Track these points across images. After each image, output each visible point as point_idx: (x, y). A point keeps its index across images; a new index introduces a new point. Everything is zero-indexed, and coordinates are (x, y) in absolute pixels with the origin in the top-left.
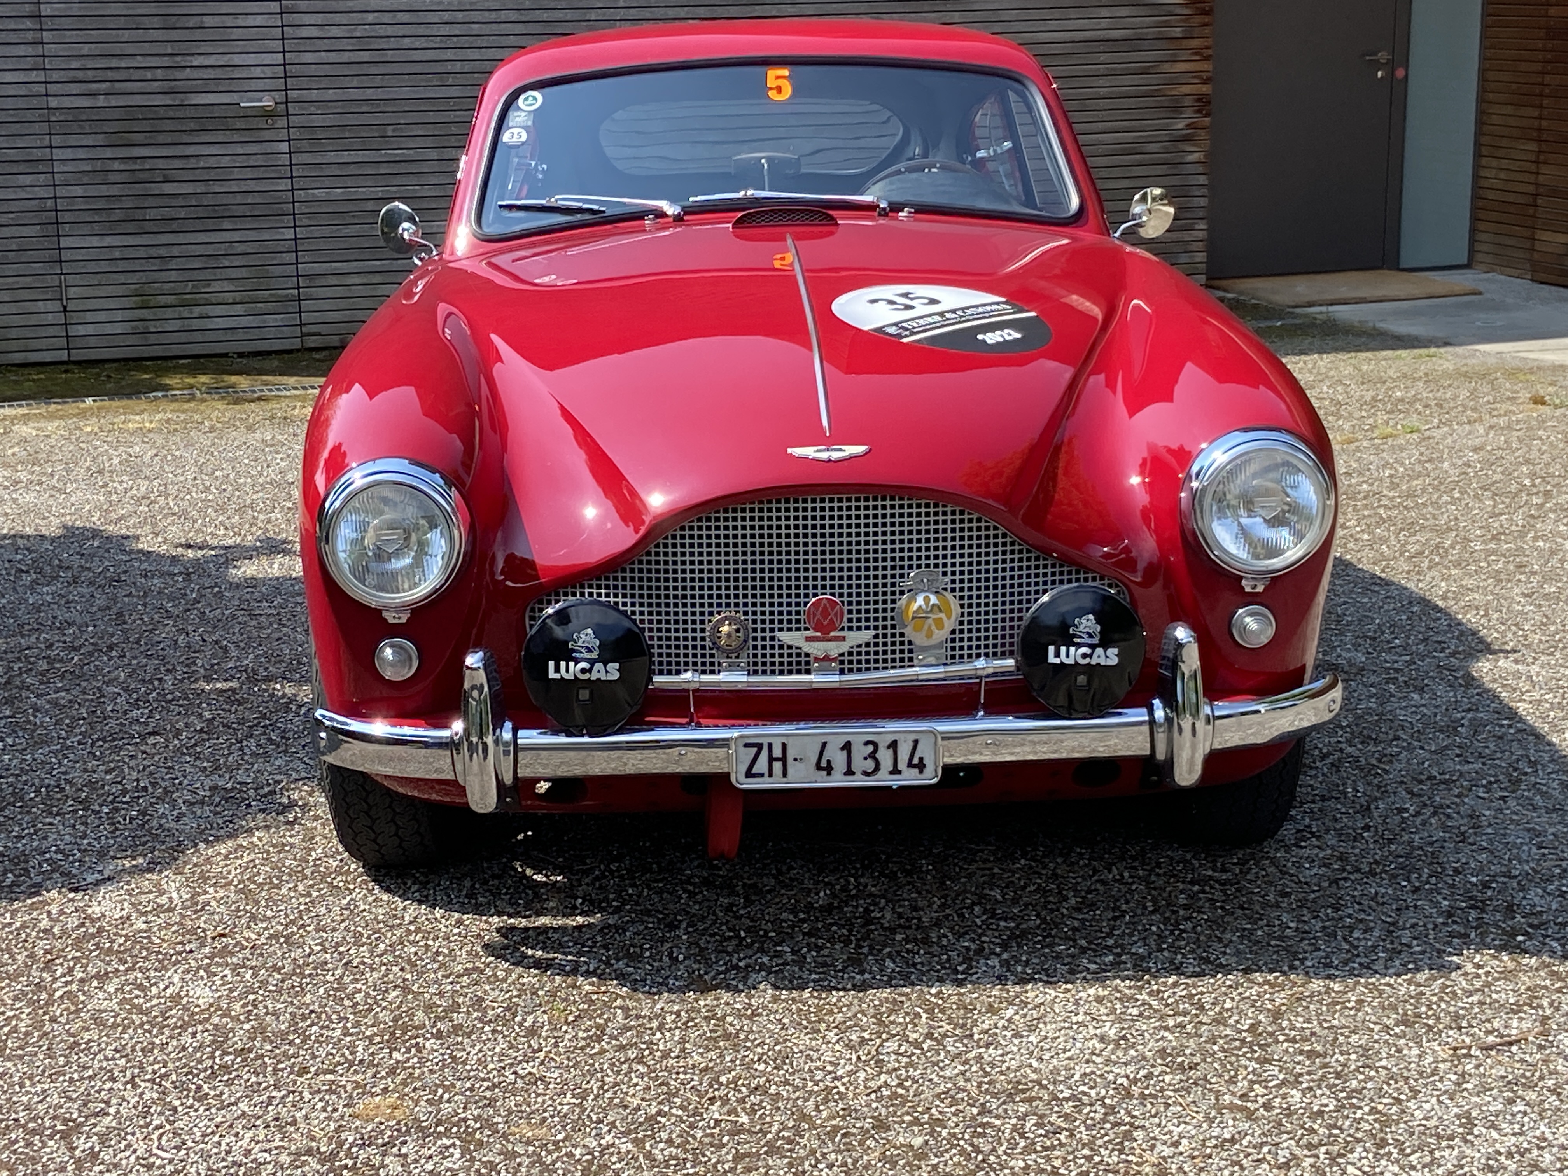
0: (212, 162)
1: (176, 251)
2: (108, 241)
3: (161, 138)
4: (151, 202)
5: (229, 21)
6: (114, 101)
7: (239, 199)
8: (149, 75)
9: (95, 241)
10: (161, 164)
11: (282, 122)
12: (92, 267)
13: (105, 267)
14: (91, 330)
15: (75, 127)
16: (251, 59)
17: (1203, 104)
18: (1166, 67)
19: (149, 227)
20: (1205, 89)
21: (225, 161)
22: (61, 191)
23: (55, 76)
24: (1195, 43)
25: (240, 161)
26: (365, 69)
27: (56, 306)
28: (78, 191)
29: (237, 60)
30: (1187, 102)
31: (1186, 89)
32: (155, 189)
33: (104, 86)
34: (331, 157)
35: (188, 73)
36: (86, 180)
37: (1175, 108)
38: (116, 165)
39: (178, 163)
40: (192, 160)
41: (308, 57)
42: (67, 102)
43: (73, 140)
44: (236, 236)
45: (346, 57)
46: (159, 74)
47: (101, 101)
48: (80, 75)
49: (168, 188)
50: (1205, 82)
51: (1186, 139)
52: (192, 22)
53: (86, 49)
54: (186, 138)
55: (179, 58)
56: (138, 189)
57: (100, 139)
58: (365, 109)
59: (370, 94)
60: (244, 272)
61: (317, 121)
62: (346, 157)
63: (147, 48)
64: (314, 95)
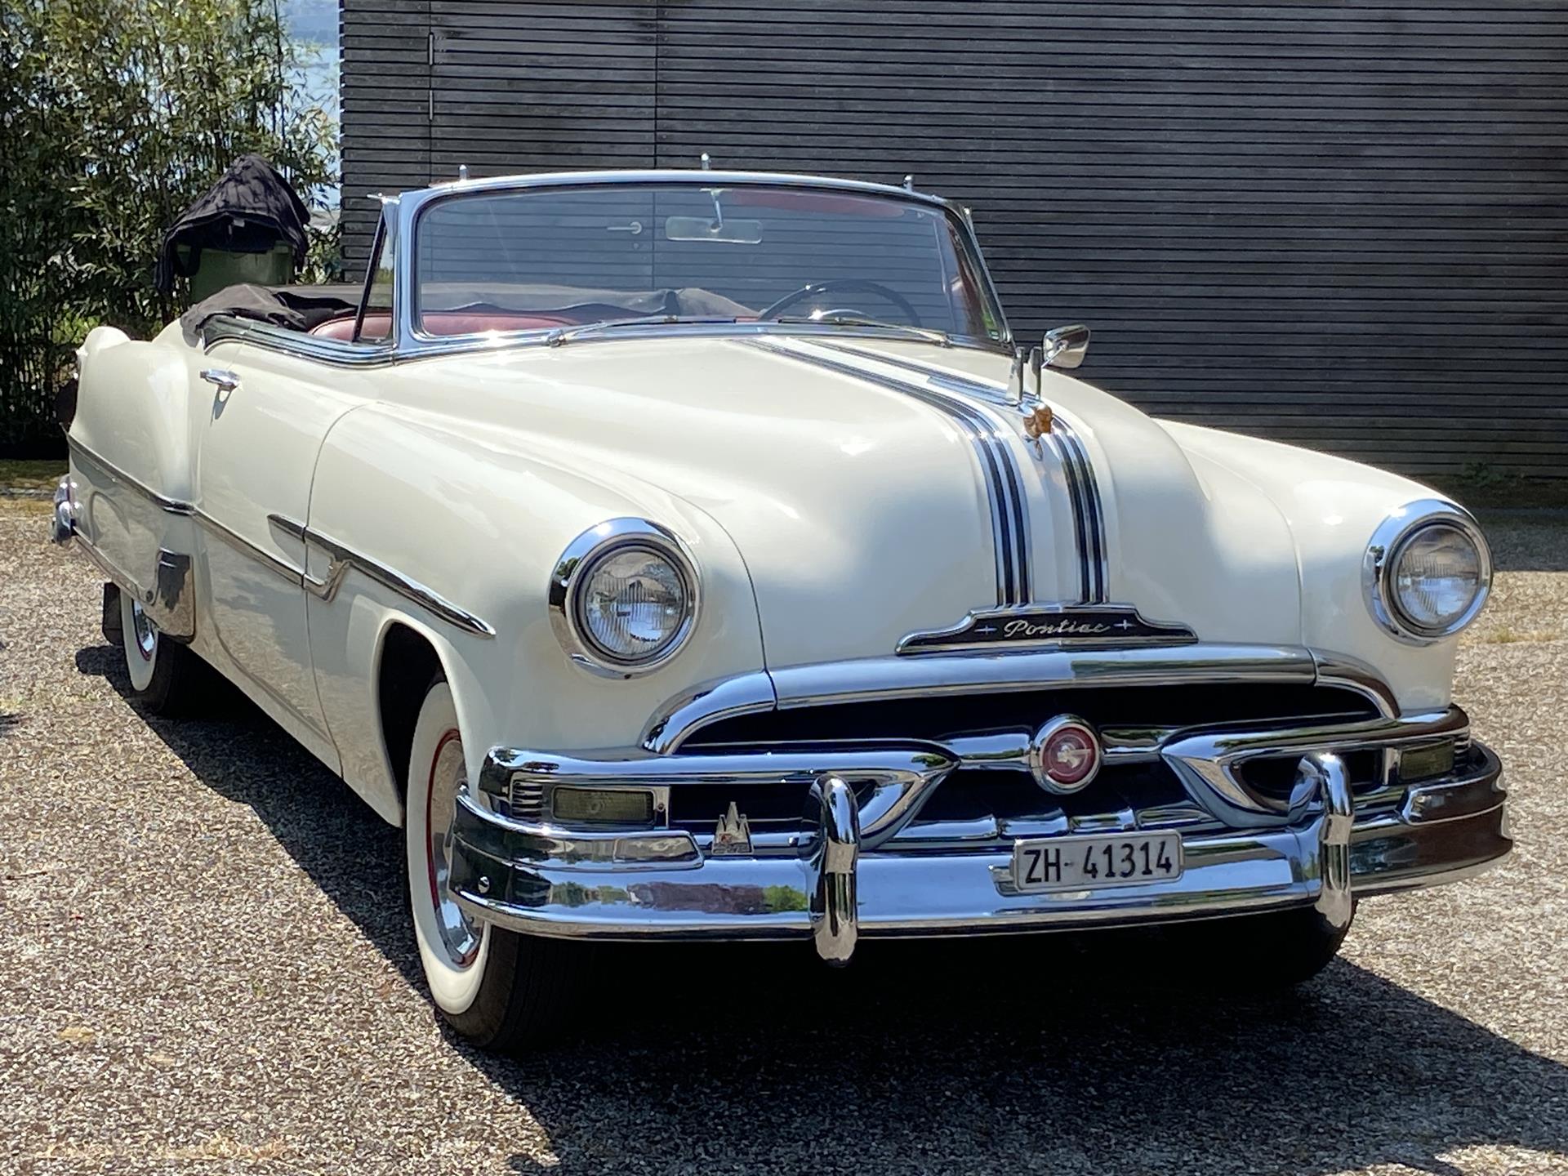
0: (577, 281)
5: (605, 149)
11: (647, 247)
21: (589, 281)
25: (602, 281)
34: (692, 281)
40: (559, 277)
54: (554, 257)
62: (705, 283)
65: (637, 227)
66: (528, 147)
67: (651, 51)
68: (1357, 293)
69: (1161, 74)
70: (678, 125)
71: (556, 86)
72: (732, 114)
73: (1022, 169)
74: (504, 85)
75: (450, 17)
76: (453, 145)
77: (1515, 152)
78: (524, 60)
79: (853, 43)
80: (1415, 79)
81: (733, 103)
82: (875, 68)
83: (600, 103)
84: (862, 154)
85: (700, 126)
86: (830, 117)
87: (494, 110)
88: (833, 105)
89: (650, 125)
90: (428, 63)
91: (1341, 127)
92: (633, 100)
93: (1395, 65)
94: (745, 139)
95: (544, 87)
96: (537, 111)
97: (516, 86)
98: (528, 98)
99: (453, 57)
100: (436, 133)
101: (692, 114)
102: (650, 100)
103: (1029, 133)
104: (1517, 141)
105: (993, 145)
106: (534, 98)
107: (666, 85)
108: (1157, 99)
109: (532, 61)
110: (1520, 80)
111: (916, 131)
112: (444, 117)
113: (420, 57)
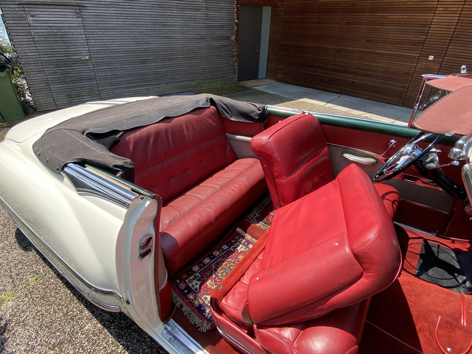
0: (78, 70)
1: (74, 87)
2: (60, 86)
3: (67, 65)
4: (67, 78)
5: (76, 41)
6: (55, 58)
7: (85, 76)
8: (61, 53)
9: (57, 86)
10: (67, 70)
11: (90, 61)
12: (57, 91)
13: (60, 91)
14: (60, 103)
15: (48, 64)
16: (82, 49)
17: (237, 56)
18: (232, 50)
19: (67, 82)
20: (237, 53)
21: (80, 69)
22: (48, 77)
23: (41, 53)
24: (236, 46)
25: (83, 69)
26: (105, 51)
27: (52, 99)
28: (51, 76)
29: (79, 49)
30: (235, 55)
31: (235, 53)
32: (67, 75)
33: (52, 55)
34: (101, 68)
35: (69, 52)
36: (52, 74)
37: (233, 57)
38: (58, 71)
39: (71, 70)
40: (74, 69)
41: (93, 49)
42: (45, 59)
43: (48, 67)
44: (85, 83)
45: (101, 48)
46: (63, 52)
47: (52, 58)
48: (47, 53)
49: (70, 75)
50: (238, 52)
51: (235, 61)
52: (68, 42)
53: (47, 48)
54: (72, 65)
55: (67, 49)
56: (64, 75)
57: (54, 66)
58: (106, 58)
59: (106, 55)
60: (88, 90)
61: (97, 61)
62: (104, 68)
63: (60, 47)
64: (96, 56)
65: (87, 58)
66: (59, 42)
67: (80, 19)
68: (206, 61)
69: (175, 24)
70: (90, 36)
71: (61, 28)
72: (100, 33)
73: (156, 42)
74: (49, 28)
75: (31, 12)
76: (41, 42)
77: (224, 37)
78: (52, 22)
79: (121, 17)
80: (211, 25)
81: (100, 30)
82: (126, 23)
83: (72, 31)
84: (127, 40)
85: (95, 36)
86: (120, 33)
87: (48, 34)
88: (120, 31)
89: (84, 36)
90: (28, 23)
91: (202, 33)
92: (79, 31)
93: (208, 22)
94: (105, 38)
95: (58, 28)
96: (58, 34)
97: (52, 28)
98: (55, 31)
99: (34, 22)
100: (36, 40)
101: (92, 33)
102: (83, 30)
103: (155, 35)
104: (224, 35)
105: (150, 38)
106: (57, 31)
107: (85, 27)
108: (175, 28)
109: (54, 22)
110: (224, 25)
111: (136, 35)
112: (37, 36)
113: (26, 22)
